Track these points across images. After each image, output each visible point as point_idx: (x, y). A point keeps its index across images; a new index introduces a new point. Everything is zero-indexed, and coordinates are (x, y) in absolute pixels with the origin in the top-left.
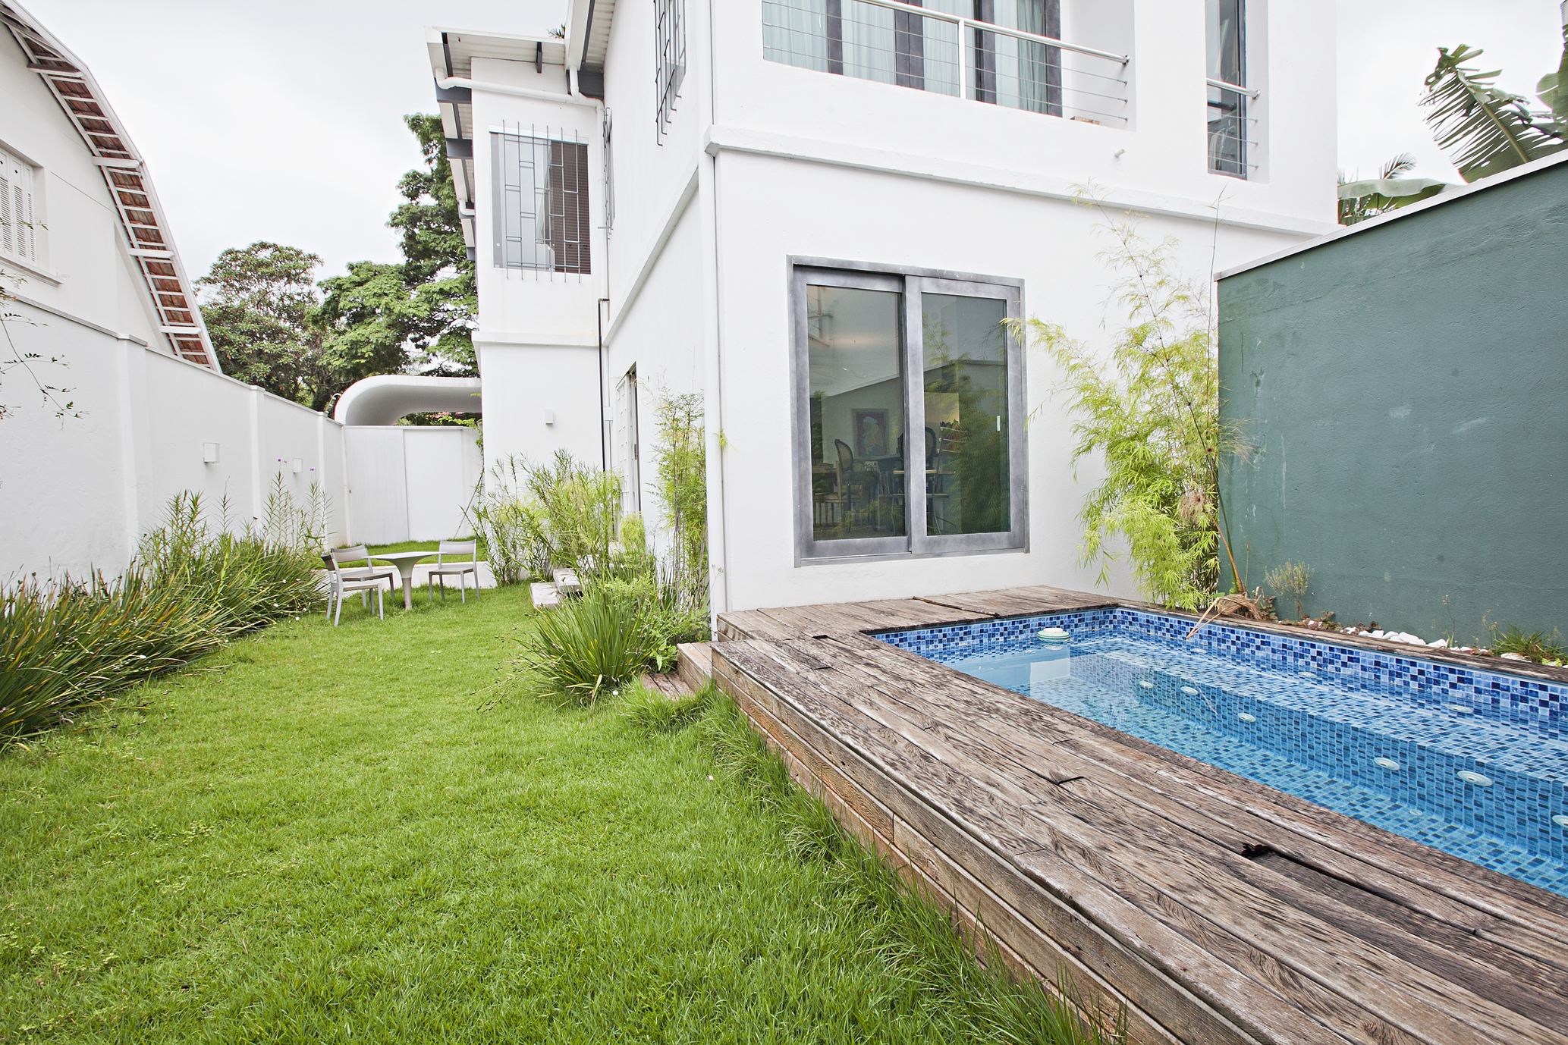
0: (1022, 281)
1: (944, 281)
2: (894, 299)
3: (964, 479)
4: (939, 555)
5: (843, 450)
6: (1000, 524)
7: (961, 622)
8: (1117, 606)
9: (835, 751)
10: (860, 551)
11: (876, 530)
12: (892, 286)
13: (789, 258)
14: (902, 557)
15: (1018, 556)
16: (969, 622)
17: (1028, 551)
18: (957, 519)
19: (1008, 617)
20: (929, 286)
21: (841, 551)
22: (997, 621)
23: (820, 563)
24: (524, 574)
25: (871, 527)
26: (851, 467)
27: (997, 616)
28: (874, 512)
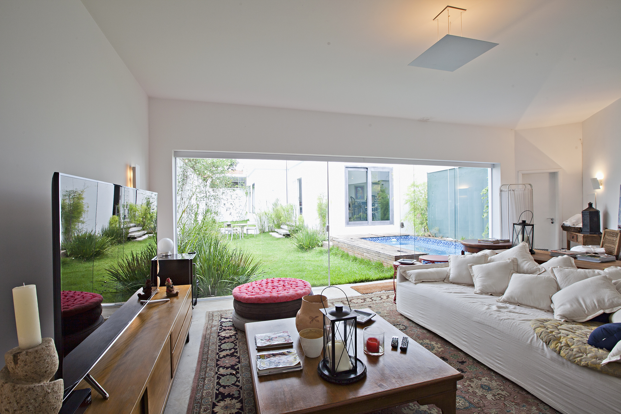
0: (393, 167)
1: (376, 169)
2: (366, 172)
3: (382, 208)
4: (374, 225)
5: (352, 198)
6: (388, 219)
7: (377, 237)
8: (409, 235)
9: (356, 248)
10: (358, 224)
11: (361, 220)
12: (366, 170)
13: (345, 166)
14: (367, 225)
15: (392, 226)
16: (379, 237)
17: (394, 225)
18: (380, 218)
19: (386, 237)
20: (373, 170)
21: (354, 224)
22: (384, 237)
23: (350, 226)
24: (267, 230)
25: (360, 219)
26: (354, 204)
27: (384, 236)
28: (360, 216)
